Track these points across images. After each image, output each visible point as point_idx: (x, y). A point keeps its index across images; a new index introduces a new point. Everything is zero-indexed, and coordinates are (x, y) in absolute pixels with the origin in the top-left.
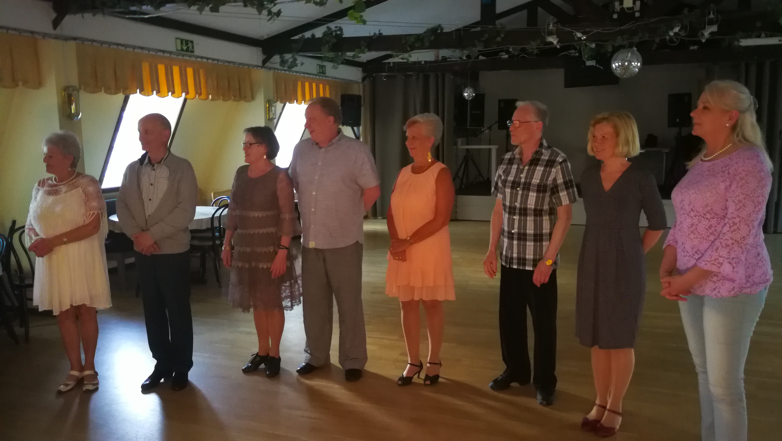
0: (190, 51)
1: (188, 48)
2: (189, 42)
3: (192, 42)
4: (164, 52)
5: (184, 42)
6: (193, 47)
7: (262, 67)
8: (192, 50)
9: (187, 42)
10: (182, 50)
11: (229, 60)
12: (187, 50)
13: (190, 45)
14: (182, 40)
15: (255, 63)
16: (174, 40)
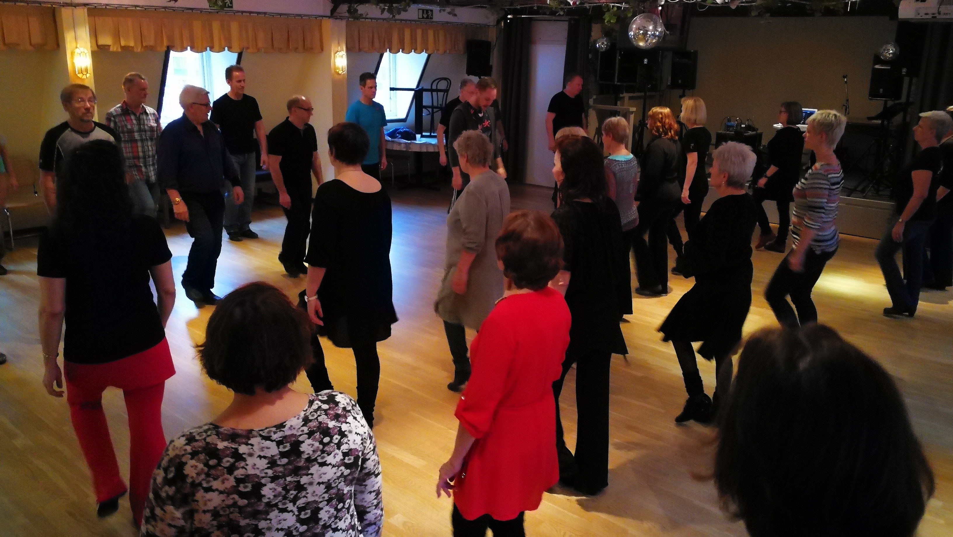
0: (227, 6)
1: (225, 4)
4: (192, 9)
6: (231, 3)
7: (329, 17)
11: (280, 12)
15: (320, 12)
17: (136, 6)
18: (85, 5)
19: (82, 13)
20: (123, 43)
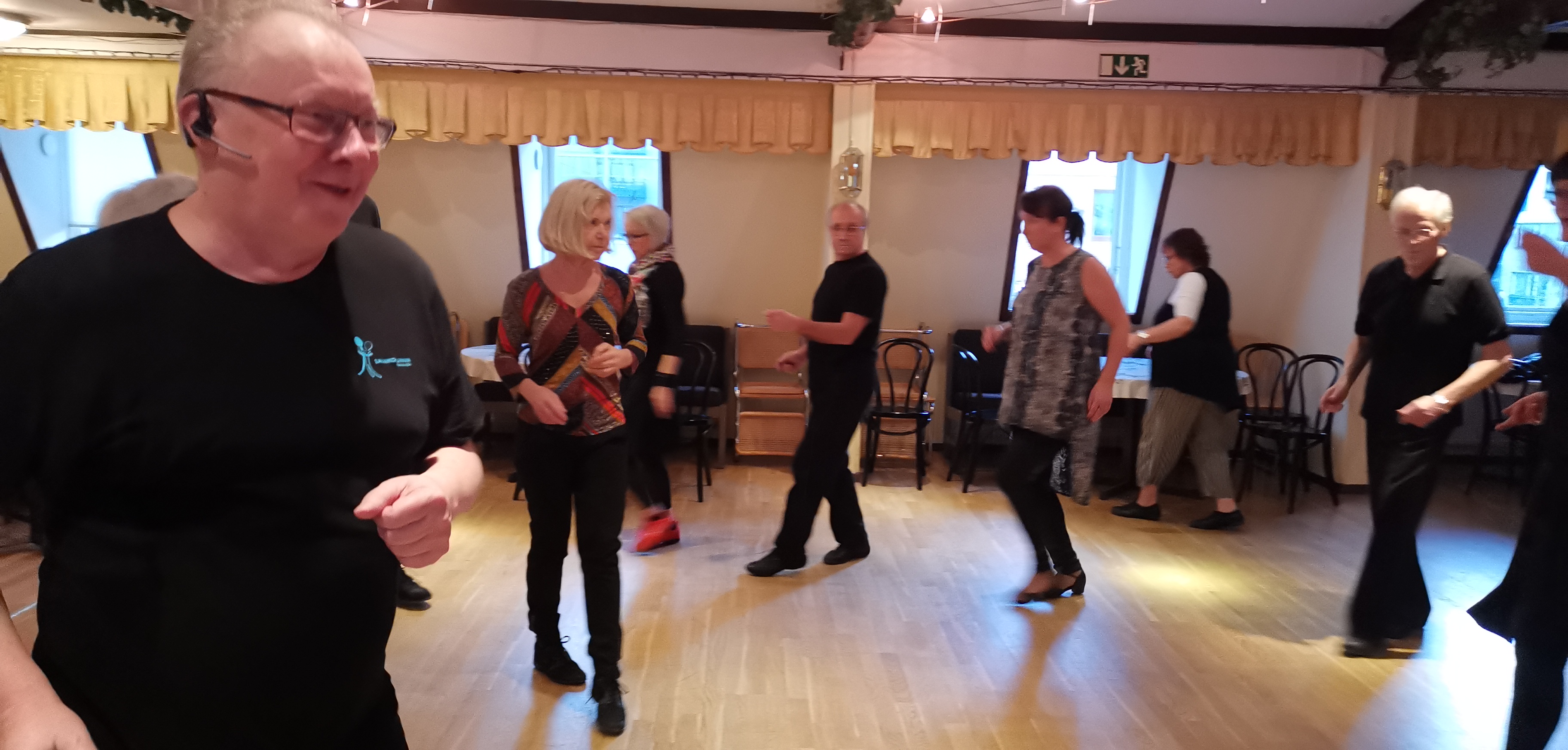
0: (1136, 74)
1: (1132, 69)
2: (1136, 59)
3: (1145, 58)
4: (1062, 81)
5: (1123, 59)
6: (1145, 68)
7: (1377, 90)
8: (1144, 72)
9: (1130, 59)
10: (1115, 74)
12: (1129, 74)
13: (1139, 63)
14: (1116, 58)
15: (1355, 80)
16: (1098, 56)
17: (958, 79)
18: (871, 79)
19: (868, 91)
20: (935, 144)
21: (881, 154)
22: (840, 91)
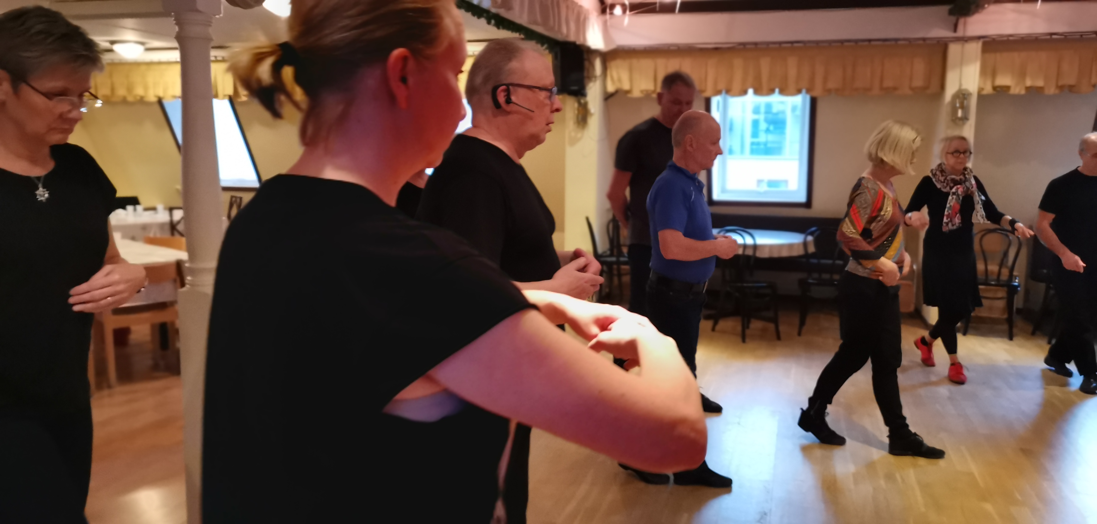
17: (1051, 34)
18: (979, 38)
19: (976, 47)
20: (1029, 83)
21: (985, 92)
22: (954, 49)
